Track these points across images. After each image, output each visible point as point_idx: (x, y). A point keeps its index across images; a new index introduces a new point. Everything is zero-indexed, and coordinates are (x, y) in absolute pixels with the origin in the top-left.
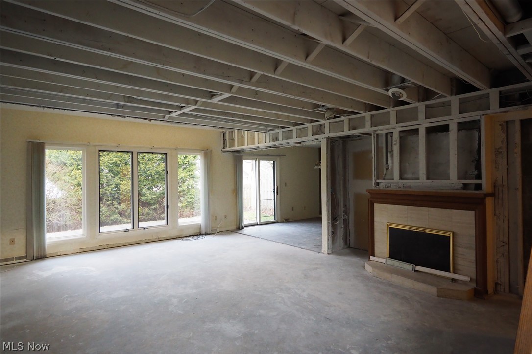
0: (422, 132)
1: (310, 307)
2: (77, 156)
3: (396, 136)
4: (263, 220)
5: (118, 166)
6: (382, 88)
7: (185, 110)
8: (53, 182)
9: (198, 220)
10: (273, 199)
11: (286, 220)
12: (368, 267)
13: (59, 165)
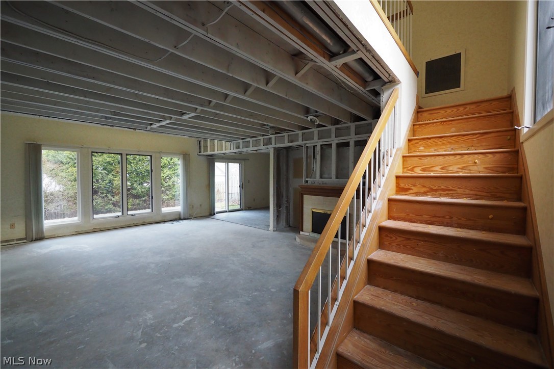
0: (334, 146)
1: (251, 265)
2: (73, 156)
3: (318, 149)
4: (231, 208)
5: (112, 164)
6: (304, 115)
7: (163, 123)
8: (51, 178)
9: (178, 208)
10: (239, 192)
11: (248, 208)
12: (298, 240)
13: (56, 163)
